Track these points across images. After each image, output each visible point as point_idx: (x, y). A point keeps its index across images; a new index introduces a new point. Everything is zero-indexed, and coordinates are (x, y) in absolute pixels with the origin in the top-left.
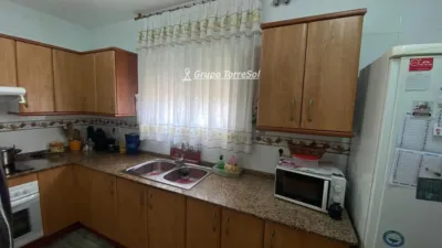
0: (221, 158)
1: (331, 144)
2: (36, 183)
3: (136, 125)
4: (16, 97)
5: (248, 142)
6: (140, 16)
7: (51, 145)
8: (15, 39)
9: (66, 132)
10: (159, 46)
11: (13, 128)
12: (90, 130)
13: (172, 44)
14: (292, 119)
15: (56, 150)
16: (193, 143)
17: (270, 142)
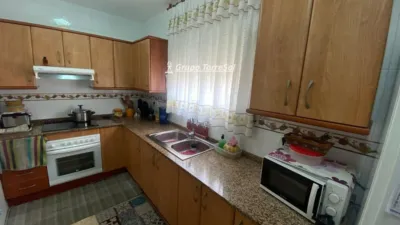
0: (223, 137)
1: (351, 141)
2: (99, 135)
3: (165, 101)
4: (89, 76)
5: (249, 125)
6: (171, 6)
7: (115, 111)
8: (90, 36)
9: (124, 102)
10: (181, 31)
11: (93, 97)
12: (140, 101)
13: (190, 28)
14: (286, 104)
15: (117, 114)
16: (201, 120)
17: (273, 128)
